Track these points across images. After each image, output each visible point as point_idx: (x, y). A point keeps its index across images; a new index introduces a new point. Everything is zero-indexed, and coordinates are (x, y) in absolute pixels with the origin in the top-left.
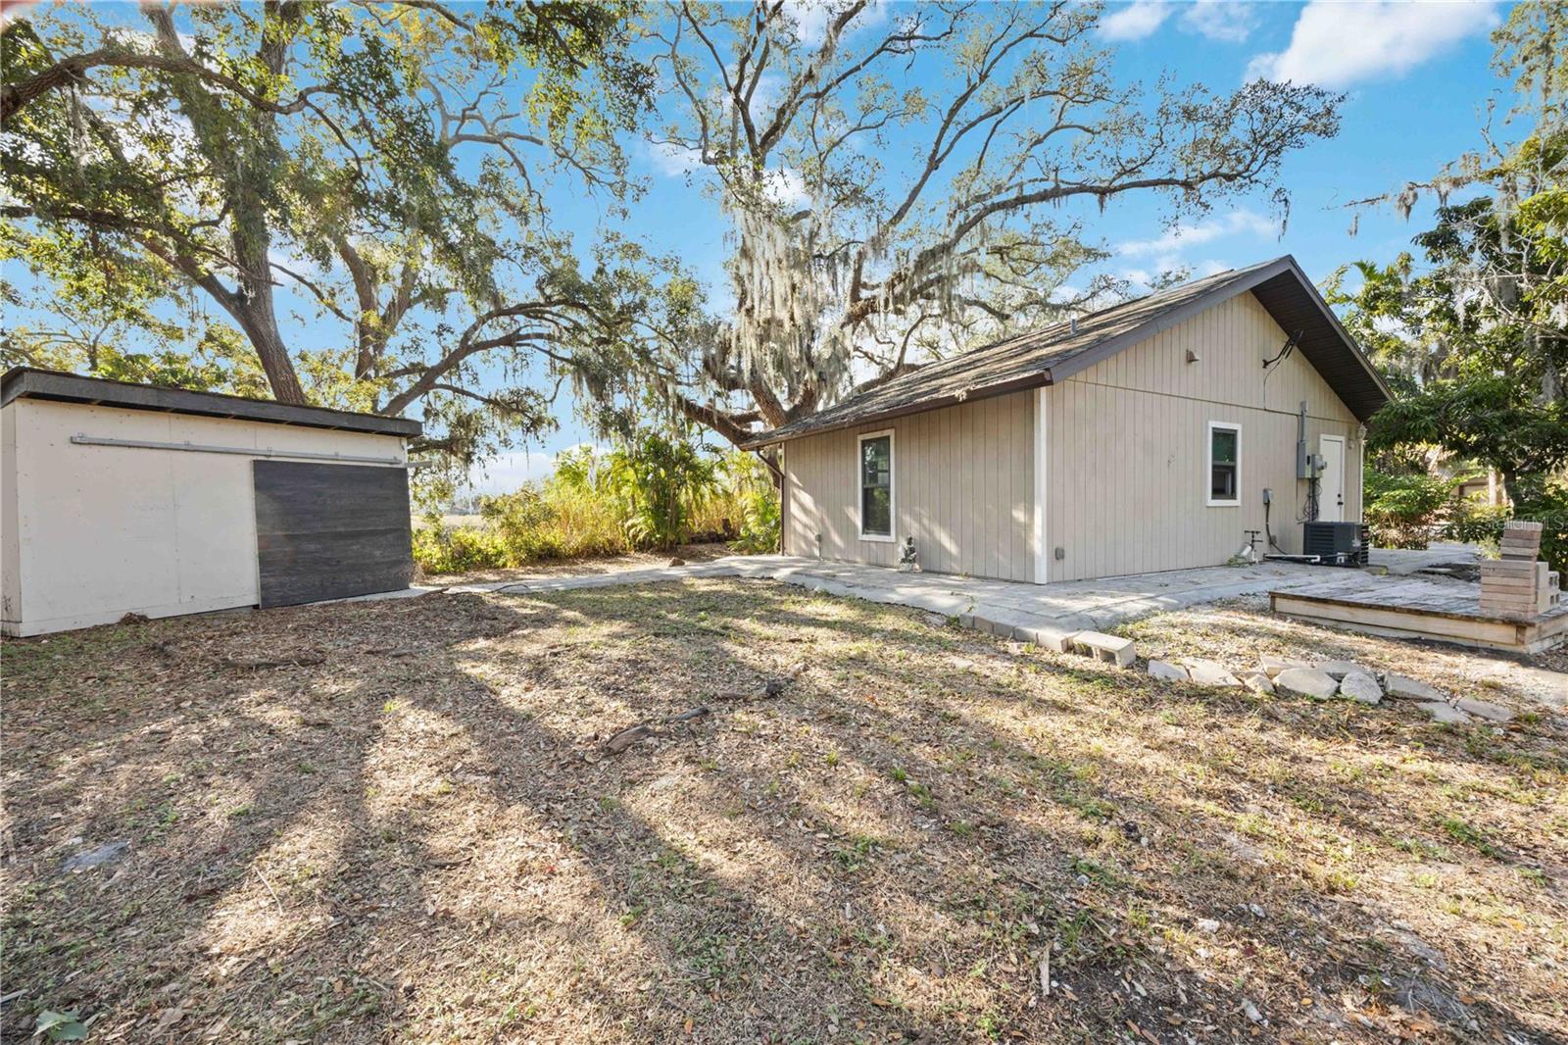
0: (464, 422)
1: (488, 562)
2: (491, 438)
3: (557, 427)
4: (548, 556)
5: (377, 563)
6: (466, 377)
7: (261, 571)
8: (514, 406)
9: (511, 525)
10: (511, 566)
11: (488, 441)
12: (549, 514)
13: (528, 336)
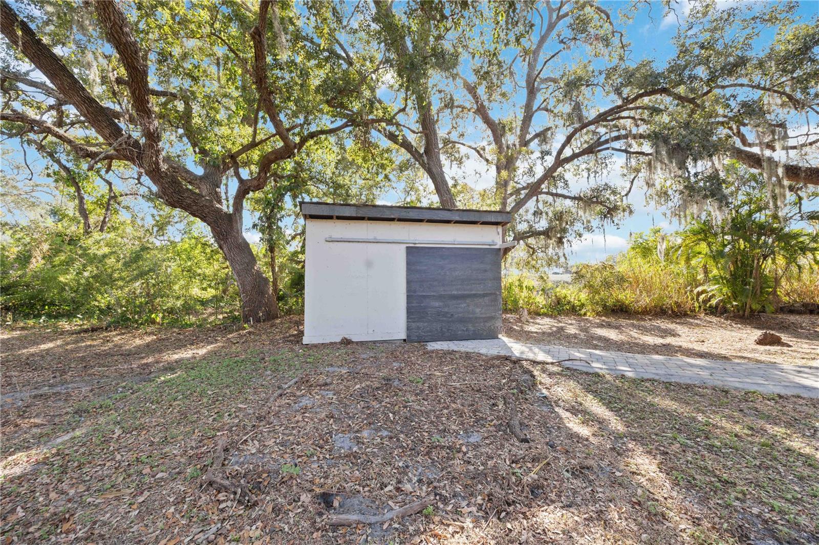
0: (559, 216)
1: (574, 311)
2: (578, 226)
3: (631, 212)
4: (620, 311)
5: (476, 318)
6: (560, 184)
7: (408, 318)
8: (595, 200)
9: (591, 286)
10: (590, 316)
11: (575, 228)
12: (621, 280)
13: (607, 141)
